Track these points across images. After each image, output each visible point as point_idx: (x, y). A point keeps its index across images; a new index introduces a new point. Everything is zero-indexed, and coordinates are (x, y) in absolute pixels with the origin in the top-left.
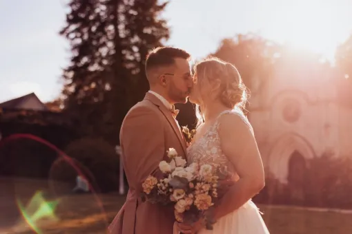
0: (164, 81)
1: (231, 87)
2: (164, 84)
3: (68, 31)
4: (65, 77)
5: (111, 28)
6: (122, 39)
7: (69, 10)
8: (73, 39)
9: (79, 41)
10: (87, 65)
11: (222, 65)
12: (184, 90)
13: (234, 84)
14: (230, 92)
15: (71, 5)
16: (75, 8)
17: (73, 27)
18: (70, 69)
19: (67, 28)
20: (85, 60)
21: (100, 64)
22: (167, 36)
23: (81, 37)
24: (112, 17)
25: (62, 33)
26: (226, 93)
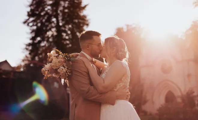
0: (88, 47)
1: (121, 51)
2: (88, 48)
3: (28, 21)
4: (27, 49)
5: (54, 20)
6: (61, 26)
7: (29, 9)
8: (31, 26)
9: (35, 28)
10: (40, 42)
11: (117, 39)
12: (98, 51)
13: (123, 49)
14: (120, 53)
15: (31, 6)
16: (32, 8)
17: (32, 19)
18: (29, 45)
19: (28, 19)
20: (39, 39)
21: (48, 41)
22: (87, 25)
23: (36, 25)
24: (55, 13)
25: (25, 23)
26: (119, 54)
